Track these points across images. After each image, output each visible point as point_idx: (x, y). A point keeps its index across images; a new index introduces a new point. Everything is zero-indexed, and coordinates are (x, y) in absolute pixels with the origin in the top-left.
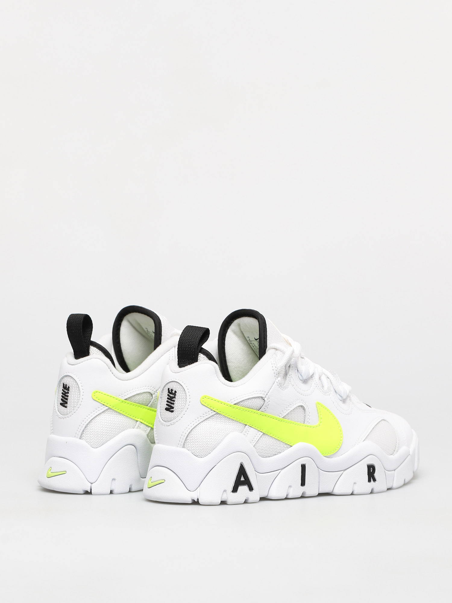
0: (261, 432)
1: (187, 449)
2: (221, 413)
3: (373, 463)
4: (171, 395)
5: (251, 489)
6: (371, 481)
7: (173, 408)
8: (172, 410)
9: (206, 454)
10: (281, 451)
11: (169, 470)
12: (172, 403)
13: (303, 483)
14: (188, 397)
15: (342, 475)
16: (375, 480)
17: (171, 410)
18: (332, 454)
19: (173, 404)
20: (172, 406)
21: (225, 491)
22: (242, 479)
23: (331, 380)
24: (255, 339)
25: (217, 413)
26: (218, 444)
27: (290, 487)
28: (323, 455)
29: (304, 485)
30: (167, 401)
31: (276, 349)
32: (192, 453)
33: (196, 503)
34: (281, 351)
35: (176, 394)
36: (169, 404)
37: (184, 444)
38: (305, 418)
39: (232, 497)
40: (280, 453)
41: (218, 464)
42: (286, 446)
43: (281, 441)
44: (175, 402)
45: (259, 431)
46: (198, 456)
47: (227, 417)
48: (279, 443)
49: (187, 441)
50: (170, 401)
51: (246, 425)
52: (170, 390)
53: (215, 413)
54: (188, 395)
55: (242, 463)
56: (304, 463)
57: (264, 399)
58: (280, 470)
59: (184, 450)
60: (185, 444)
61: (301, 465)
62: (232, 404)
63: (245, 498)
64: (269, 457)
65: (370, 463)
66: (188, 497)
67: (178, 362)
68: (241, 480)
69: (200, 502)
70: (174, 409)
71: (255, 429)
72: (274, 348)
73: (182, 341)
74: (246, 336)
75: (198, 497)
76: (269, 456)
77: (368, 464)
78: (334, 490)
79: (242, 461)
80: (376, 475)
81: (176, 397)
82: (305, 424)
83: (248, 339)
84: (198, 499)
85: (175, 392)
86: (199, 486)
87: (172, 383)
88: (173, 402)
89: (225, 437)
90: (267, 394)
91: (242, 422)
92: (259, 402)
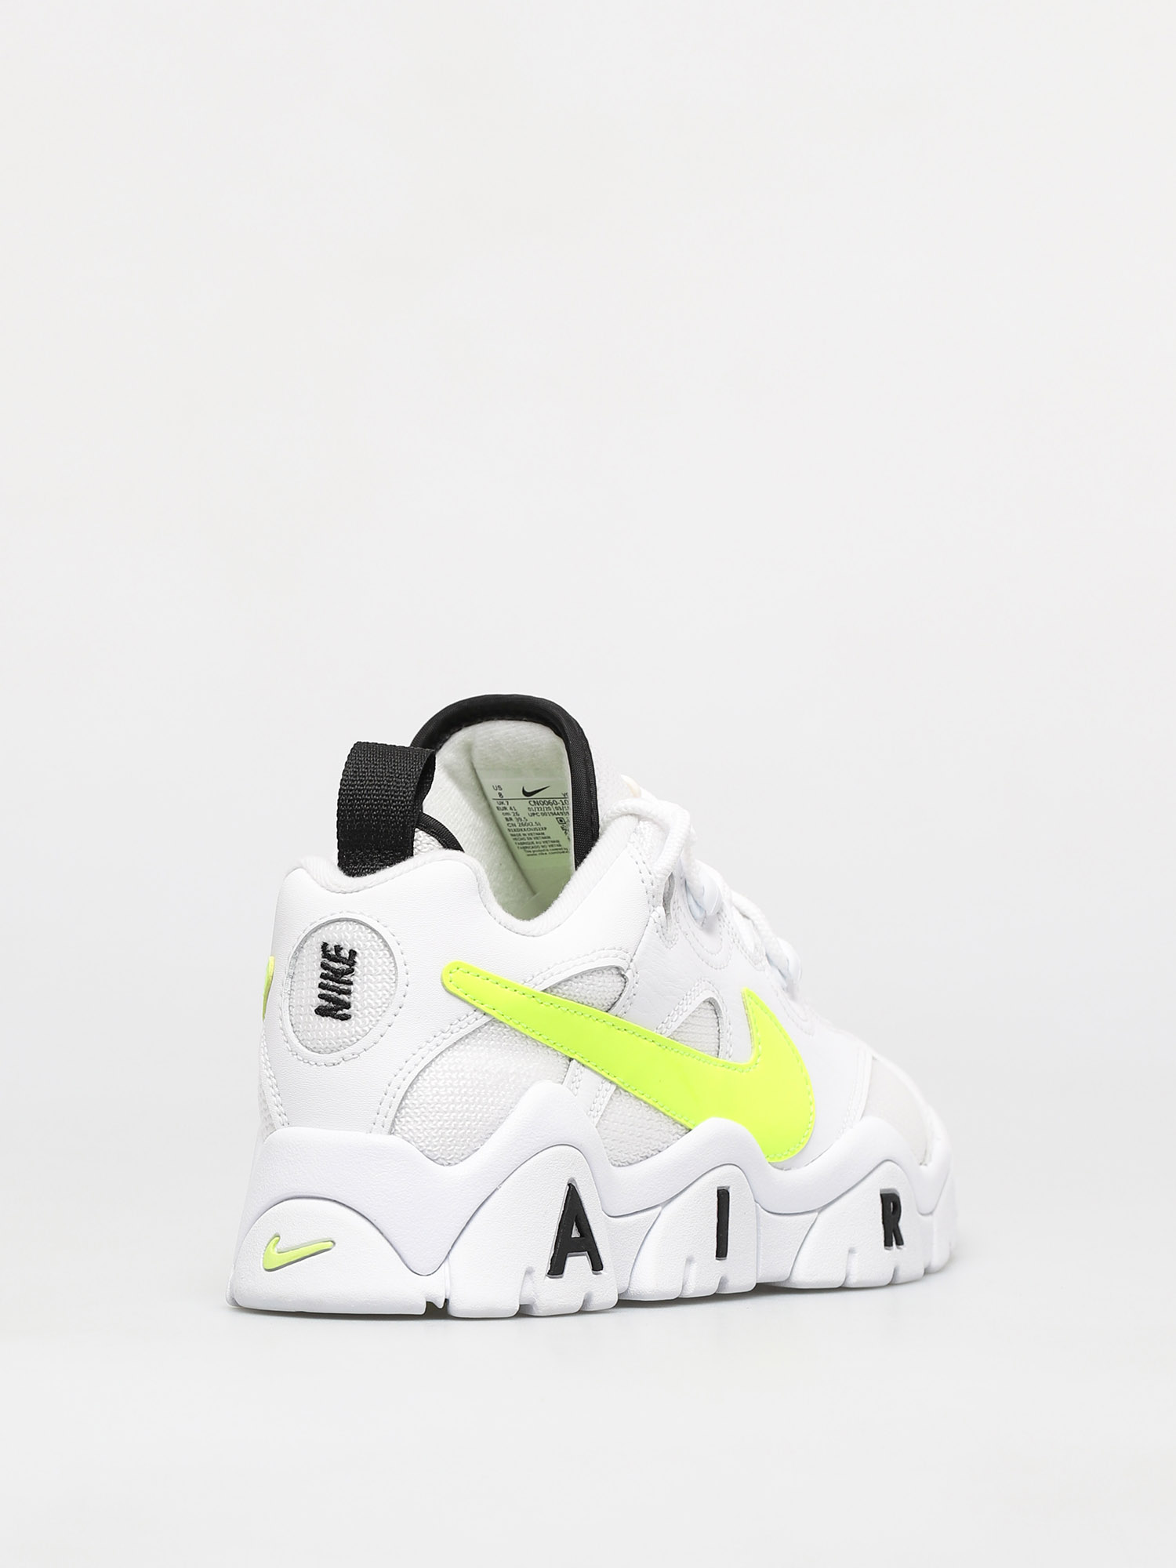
0: (611, 1082)
1: (404, 1138)
2: (504, 1021)
3: (895, 1187)
4: (337, 965)
5: (597, 1265)
6: (892, 1245)
7: (348, 1006)
8: (346, 1011)
9: (463, 1155)
10: (662, 1145)
11: (343, 1208)
12: (341, 992)
13: (721, 1252)
14: (401, 970)
15: (816, 1224)
16: (900, 1242)
17: (340, 1012)
18: (791, 1155)
19: (348, 993)
20: (342, 1001)
21: (529, 1272)
22: (575, 1234)
23: (756, 922)
24: (524, 792)
25: (494, 1020)
26: (500, 1121)
27: (689, 1261)
28: (768, 1160)
29: (726, 1256)
30: (321, 986)
31: (639, 817)
32: (422, 1151)
33: (436, 1312)
34: (655, 823)
35: (356, 959)
36: (330, 993)
37: (393, 1124)
38: (719, 1039)
39: (551, 1293)
40: (660, 1152)
41: (503, 1186)
42: (674, 1131)
43: (662, 1113)
44: (352, 988)
45: (605, 1078)
46: (437, 1159)
47: (521, 1033)
48: (657, 1119)
49: (403, 1111)
50: (331, 983)
51: (571, 1060)
52: (329, 948)
53: (486, 1019)
54: (399, 963)
55: (573, 1180)
56: (724, 1184)
57: (623, 976)
58: (660, 1208)
59: (395, 1140)
60: (397, 1123)
61: (718, 1191)
62: (538, 990)
63: (584, 1294)
64: (630, 1164)
65: (889, 1185)
66: (415, 1294)
67: (339, 858)
68: (573, 1236)
69: (455, 1308)
70: (352, 1008)
71: (596, 1072)
72: (631, 815)
73: (351, 790)
74: (488, 783)
75: (448, 1294)
76: (630, 1161)
77: (884, 1190)
78: (794, 1274)
79: (573, 1176)
80: (904, 1225)
81: (355, 968)
82: (720, 1060)
83: (492, 794)
84: (446, 1301)
85: (353, 953)
86: (447, 1257)
87: (338, 926)
88: (345, 987)
89: (520, 1097)
90: (632, 960)
91: (561, 1050)
92: (610, 985)
